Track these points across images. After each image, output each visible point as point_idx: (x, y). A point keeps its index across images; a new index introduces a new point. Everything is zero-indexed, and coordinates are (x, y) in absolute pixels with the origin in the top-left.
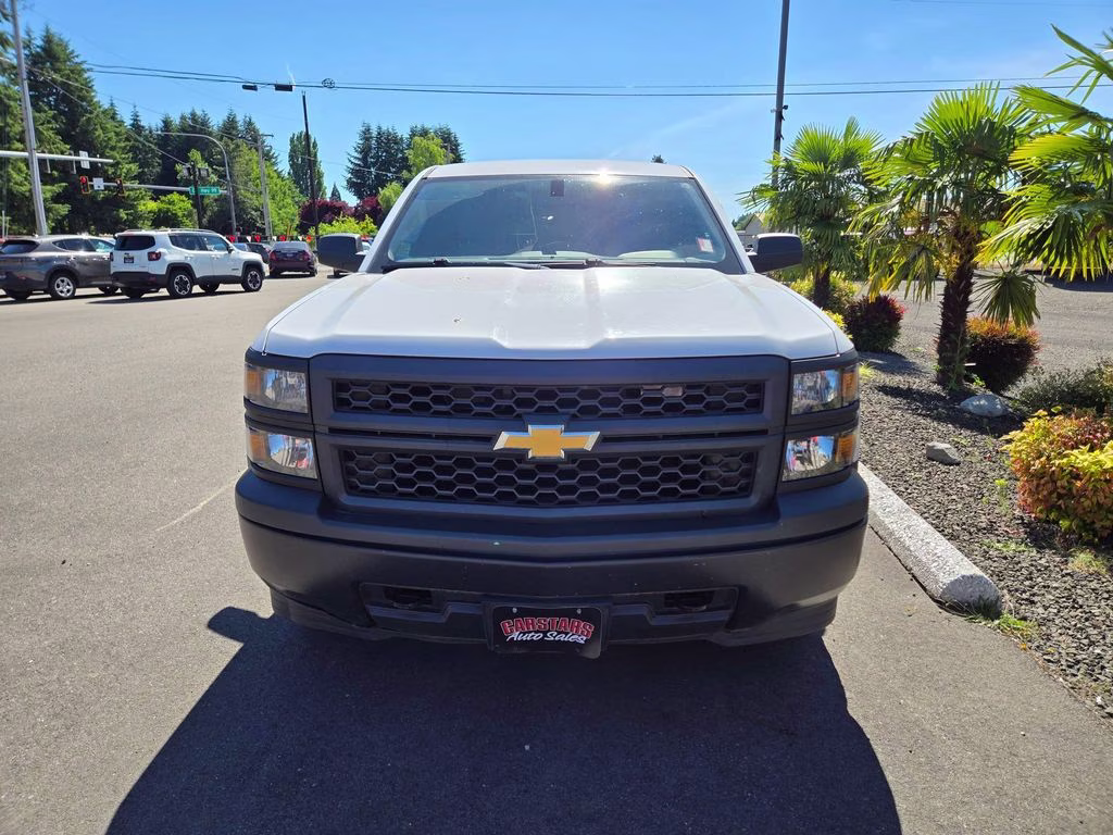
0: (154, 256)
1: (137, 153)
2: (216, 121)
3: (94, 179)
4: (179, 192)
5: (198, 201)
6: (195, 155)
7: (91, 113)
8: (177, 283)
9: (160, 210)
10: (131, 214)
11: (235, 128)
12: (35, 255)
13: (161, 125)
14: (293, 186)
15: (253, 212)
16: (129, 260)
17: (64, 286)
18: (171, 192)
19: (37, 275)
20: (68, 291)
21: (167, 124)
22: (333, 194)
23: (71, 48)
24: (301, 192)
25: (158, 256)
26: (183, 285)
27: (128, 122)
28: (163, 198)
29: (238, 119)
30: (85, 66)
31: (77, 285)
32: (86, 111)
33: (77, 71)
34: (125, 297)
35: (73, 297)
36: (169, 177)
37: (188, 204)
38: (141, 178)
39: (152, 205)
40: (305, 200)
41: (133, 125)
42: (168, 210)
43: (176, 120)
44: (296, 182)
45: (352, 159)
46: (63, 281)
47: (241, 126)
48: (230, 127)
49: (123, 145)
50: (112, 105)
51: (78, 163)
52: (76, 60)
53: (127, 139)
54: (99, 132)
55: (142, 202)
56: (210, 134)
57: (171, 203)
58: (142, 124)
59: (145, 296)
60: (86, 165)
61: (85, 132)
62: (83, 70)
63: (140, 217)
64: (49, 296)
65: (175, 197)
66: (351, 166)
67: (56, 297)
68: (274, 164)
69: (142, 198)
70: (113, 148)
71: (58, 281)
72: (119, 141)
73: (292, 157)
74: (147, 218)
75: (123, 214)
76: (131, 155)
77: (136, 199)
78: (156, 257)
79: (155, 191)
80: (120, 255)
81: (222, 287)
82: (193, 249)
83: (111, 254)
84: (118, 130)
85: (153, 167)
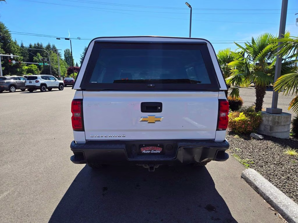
0: (37, 81)
1: (23, 54)
2: (45, 45)
3: (13, 61)
4: (34, 64)
5: (39, 67)
6: (39, 54)
7: (10, 43)
8: (43, 88)
9: (28, 69)
10: (21, 70)
11: (50, 47)
12: (6, 81)
13: (29, 46)
14: (65, 63)
15: (55, 70)
16: (30, 82)
17: (13, 89)
18: (32, 64)
19: (6, 86)
20: (14, 90)
21: (30, 46)
22: (76, 65)
23: (5, 25)
24: (68, 64)
25: (38, 81)
26: (44, 88)
27: (20, 45)
28: (29, 65)
29: (51, 45)
30: (9, 30)
31: (16, 89)
32: (9, 42)
33: (7, 32)
34: (28, 92)
35: (15, 92)
36: (31, 60)
37: (36, 67)
38: (23, 60)
39: (26, 67)
40: (69, 66)
41: (21, 46)
42: (31, 69)
43: (33, 45)
44: (66, 61)
45: (82, 56)
46: (13, 88)
47: (51, 47)
48: (48, 47)
49: (19, 51)
50: (15, 41)
51: (10, 57)
52: (6, 29)
53: (20, 50)
54: (13, 48)
55: (24, 67)
56: (43, 49)
57: (31, 67)
58: (24, 46)
59: (34, 91)
60: (12, 57)
61: (9, 48)
62: (9, 31)
63: (23, 71)
64: (9, 91)
65: (33, 65)
66: (82, 58)
67: (11, 92)
68: (61, 57)
69: (24, 66)
70: (16, 52)
71: (12, 88)
72: (18, 50)
73: (65, 55)
74: (25, 71)
75: (18, 70)
76: (21, 54)
77: (22, 66)
78: (37, 82)
79: (27, 64)
80: (28, 81)
81: (53, 89)
82: (47, 80)
83: (26, 81)
84: (18, 47)
85: (27, 57)
